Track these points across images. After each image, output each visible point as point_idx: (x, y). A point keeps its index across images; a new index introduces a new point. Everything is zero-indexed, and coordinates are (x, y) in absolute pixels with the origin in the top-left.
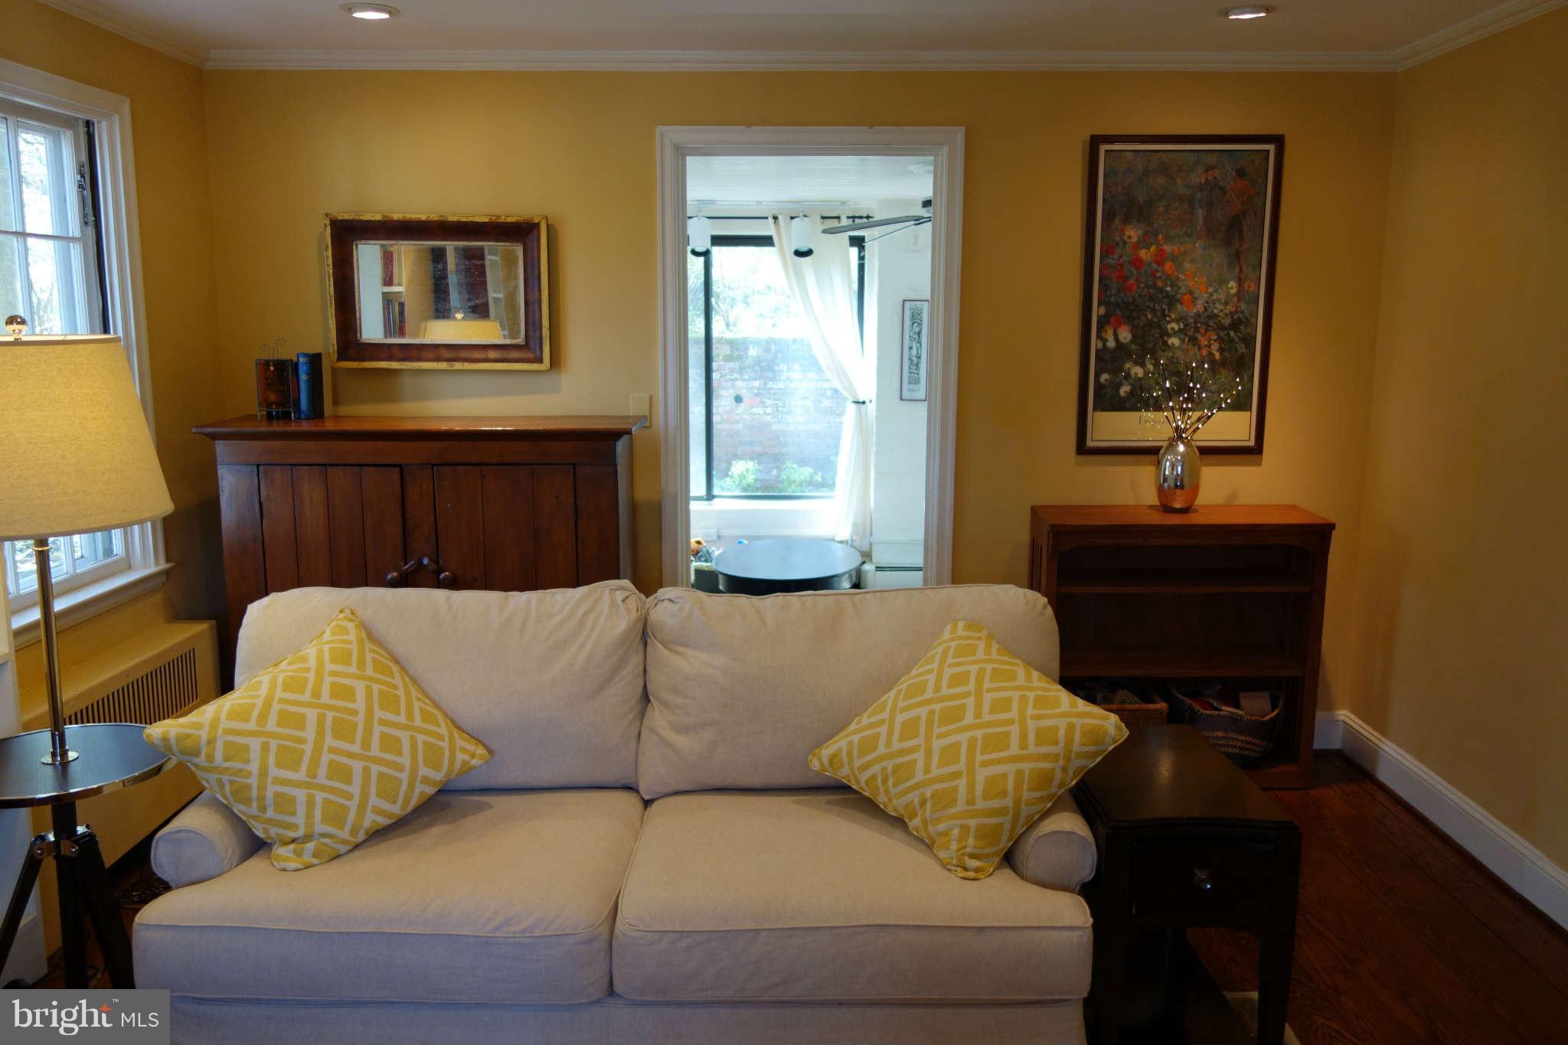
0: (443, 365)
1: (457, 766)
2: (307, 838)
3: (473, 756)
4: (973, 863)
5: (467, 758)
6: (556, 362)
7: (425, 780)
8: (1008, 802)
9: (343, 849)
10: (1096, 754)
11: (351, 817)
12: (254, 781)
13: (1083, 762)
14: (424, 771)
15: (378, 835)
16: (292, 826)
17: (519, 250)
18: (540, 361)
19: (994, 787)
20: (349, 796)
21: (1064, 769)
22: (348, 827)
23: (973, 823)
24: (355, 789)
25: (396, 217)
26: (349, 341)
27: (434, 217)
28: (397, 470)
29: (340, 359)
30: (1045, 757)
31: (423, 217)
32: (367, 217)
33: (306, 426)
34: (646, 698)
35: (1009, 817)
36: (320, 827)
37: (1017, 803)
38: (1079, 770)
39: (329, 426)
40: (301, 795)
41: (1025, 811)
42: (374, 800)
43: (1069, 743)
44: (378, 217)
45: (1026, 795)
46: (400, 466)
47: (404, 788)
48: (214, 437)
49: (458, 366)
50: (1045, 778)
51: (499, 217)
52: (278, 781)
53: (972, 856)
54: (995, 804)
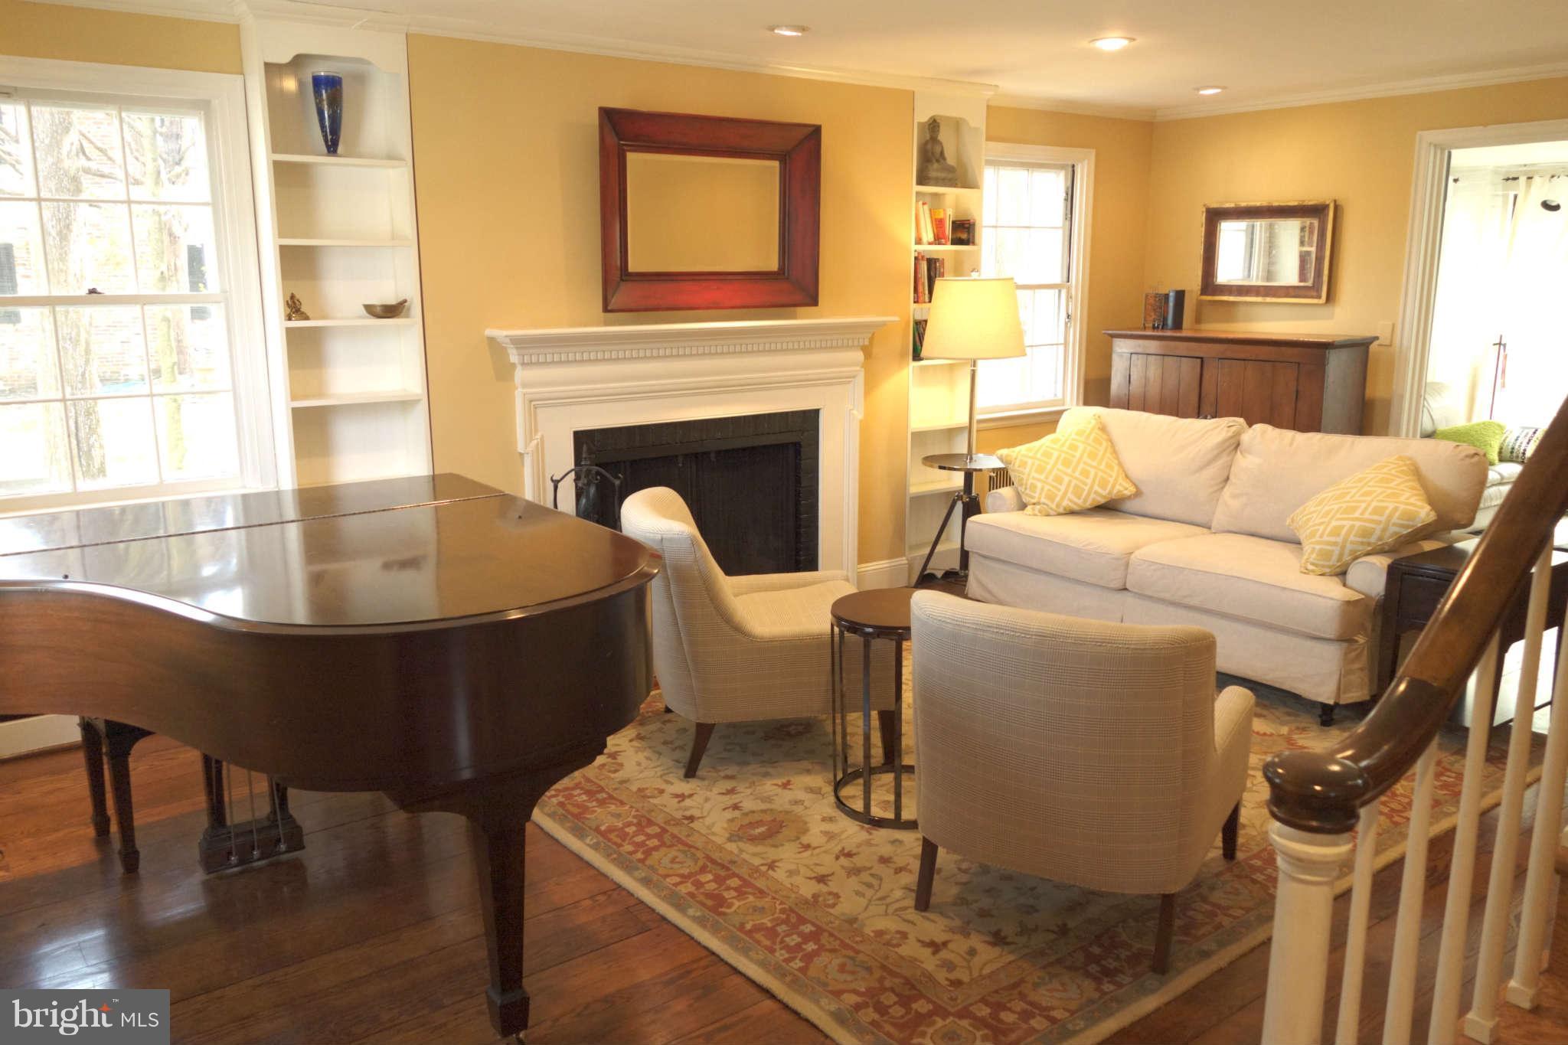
0: (1259, 299)
1: (1115, 491)
2: (1038, 503)
3: (1126, 489)
4: (1311, 567)
5: (1121, 489)
6: (1330, 298)
7: (1096, 492)
8: (1339, 540)
9: (1052, 513)
10: (1408, 527)
11: (1058, 499)
12: (1025, 477)
13: (1397, 529)
14: (1096, 488)
15: (1072, 513)
16: (1033, 497)
17: (1316, 222)
18: (1319, 297)
19: (1336, 531)
20: (1059, 490)
21: (1384, 530)
22: (1055, 503)
23: (1318, 547)
24: (1063, 488)
25: (1243, 204)
26: (1208, 284)
27: (1265, 204)
28: (1199, 361)
29: (1202, 294)
30: (1372, 521)
31: (1258, 204)
32: (1227, 205)
33: (1169, 333)
34: (1228, 479)
35: (1339, 548)
36: (1043, 500)
37: (1345, 541)
38: (1396, 533)
39: (1185, 333)
40: (1039, 485)
41: (1349, 547)
42: (1069, 495)
43: (1390, 516)
44: (1232, 205)
45: (1352, 538)
46: (1202, 358)
47: (1085, 493)
48: (1113, 336)
49: (1269, 300)
50: (1366, 533)
51: (1304, 201)
52: (1033, 478)
53: (1313, 564)
54: (1332, 539)
